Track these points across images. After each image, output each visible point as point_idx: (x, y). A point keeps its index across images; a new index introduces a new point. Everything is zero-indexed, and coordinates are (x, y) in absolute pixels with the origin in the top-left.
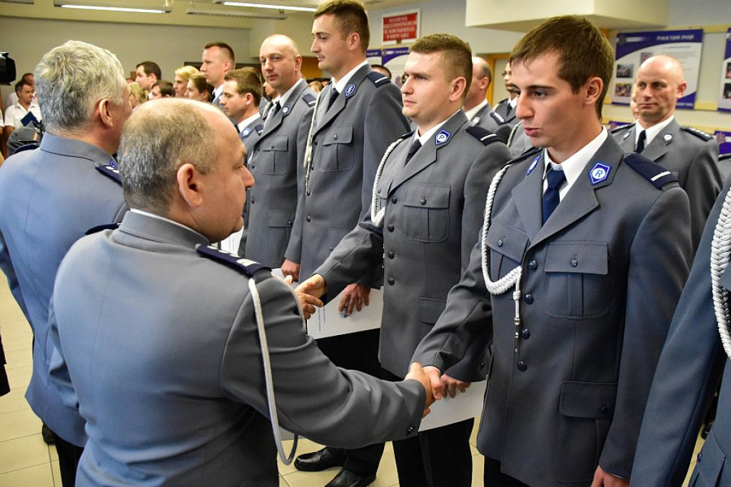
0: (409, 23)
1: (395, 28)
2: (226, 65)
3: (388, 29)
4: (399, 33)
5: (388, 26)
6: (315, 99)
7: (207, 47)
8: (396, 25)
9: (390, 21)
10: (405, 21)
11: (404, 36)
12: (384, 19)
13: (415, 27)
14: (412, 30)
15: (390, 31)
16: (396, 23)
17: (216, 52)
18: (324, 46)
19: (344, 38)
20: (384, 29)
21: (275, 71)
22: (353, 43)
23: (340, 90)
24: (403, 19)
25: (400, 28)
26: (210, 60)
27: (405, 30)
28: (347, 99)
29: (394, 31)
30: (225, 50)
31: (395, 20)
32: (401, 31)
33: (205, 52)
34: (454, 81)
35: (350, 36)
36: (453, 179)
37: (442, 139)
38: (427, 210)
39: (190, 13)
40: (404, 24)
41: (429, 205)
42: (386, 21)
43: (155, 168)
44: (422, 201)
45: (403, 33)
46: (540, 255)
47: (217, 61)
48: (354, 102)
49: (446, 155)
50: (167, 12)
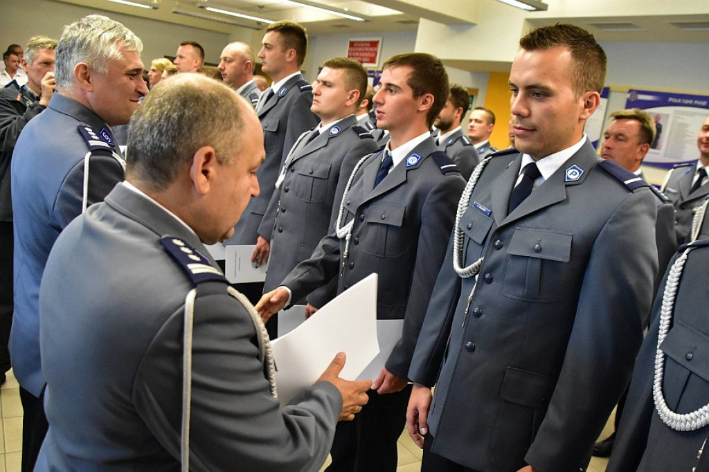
0: (371, 49)
1: (358, 52)
2: (196, 62)
3: (352, 52)
4: (362, 57)
5: (353, 49)
6: (258, 98)
7: (183, 44)
8: (360, 49)
9: (355, 45)
10: (368, 47)
11: (365, 60)
12: (350, 42)
13: (376, 53)
14: (373, 55)
15: (354, 54)
16: (360, 47)
17: (190, 50)
18: (268, 54)
20: (349, 52)
21: (226, 71)
22: (291, 55)
23: (275, 92)
24: (366, 44)
25: (362, 52)
26: (184, 55)
27: (366, 55)
28: (280, 98)
29: (357, 54)
30: (198, 49)
31: (359, 45)
32: (363, 55)
33: (180, 48)
34: (351, 92)
36: (334, 159)
37: (334, 131)
38: (312, 178)
39: (175, 12)
40: (367, 49)
41: (314, 175)
42: (352, 44)
44: (310, 171)
45: (364, 57)
46: (366, 211)
47: (189, 57)
48: (284, 101)
49: (333, 143)
50: (154, 8)
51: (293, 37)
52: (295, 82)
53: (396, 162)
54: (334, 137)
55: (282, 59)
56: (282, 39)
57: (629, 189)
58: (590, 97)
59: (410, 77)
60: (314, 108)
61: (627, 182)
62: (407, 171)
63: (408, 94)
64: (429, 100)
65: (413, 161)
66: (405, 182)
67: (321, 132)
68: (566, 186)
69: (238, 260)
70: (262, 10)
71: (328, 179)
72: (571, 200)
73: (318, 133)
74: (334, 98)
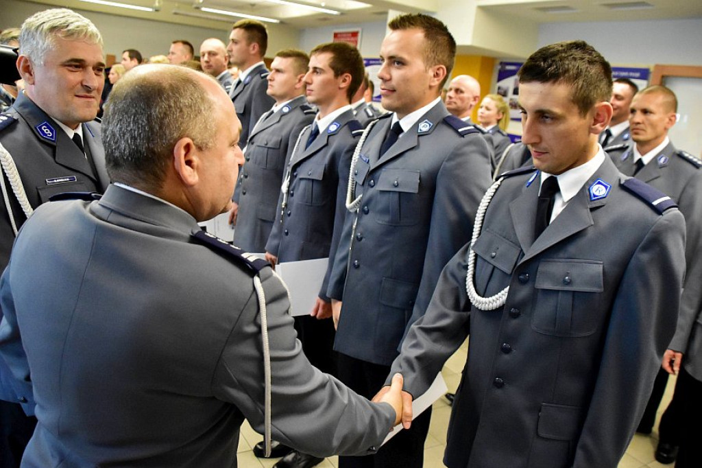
0: (352, 39)
2: (186, 57)
6: (231, 85)
7: (175, 42)
9: (339, 35)
12: (334, 33)
13: (357, 42)
17: (180, 46)
18: (235, 48)
19: (249, 44)
21: (211, 63)
22: (254, 48)
23: (242, 80)
24: (348, 35)
26: (175, 51)
28: (245, 85)
30: (188, 47)
31: (343, 35)
33: (173, 46)
34: (299, 77)
35: (253, 45)
36: (284, 132)
37: (286, 110)
38: (267, 149)
39: (176, 14)
40: (348, 39)
41: (268, 146)
42: (336, 35)
43: (149, 140)
44: (265, 143)
46: (298, 169)
47: (179, 53)
48: (248, 88)
49: (284, 120)
50: (157, 10)
51: (256, 33)
52: (259, 71)
53: (321, 131)
54: (284, 114)
55: (247, 51)
56: (246, 34)
57: (462, 135)
58: (438, 69)
59: (331, 61)
60: (269, 91)
61: (460, 130)
62: (329, 136)
63: (330, 74)
64: (347, 79)
65: (333, 128)
66: (326, 145)
67: (275, 112)
68: (419, 136)
69: (216, 224)
70: (254, 7)
71: (279, 148)
72: (421, 145)
73: (273, 112)
74: (285, 82)
